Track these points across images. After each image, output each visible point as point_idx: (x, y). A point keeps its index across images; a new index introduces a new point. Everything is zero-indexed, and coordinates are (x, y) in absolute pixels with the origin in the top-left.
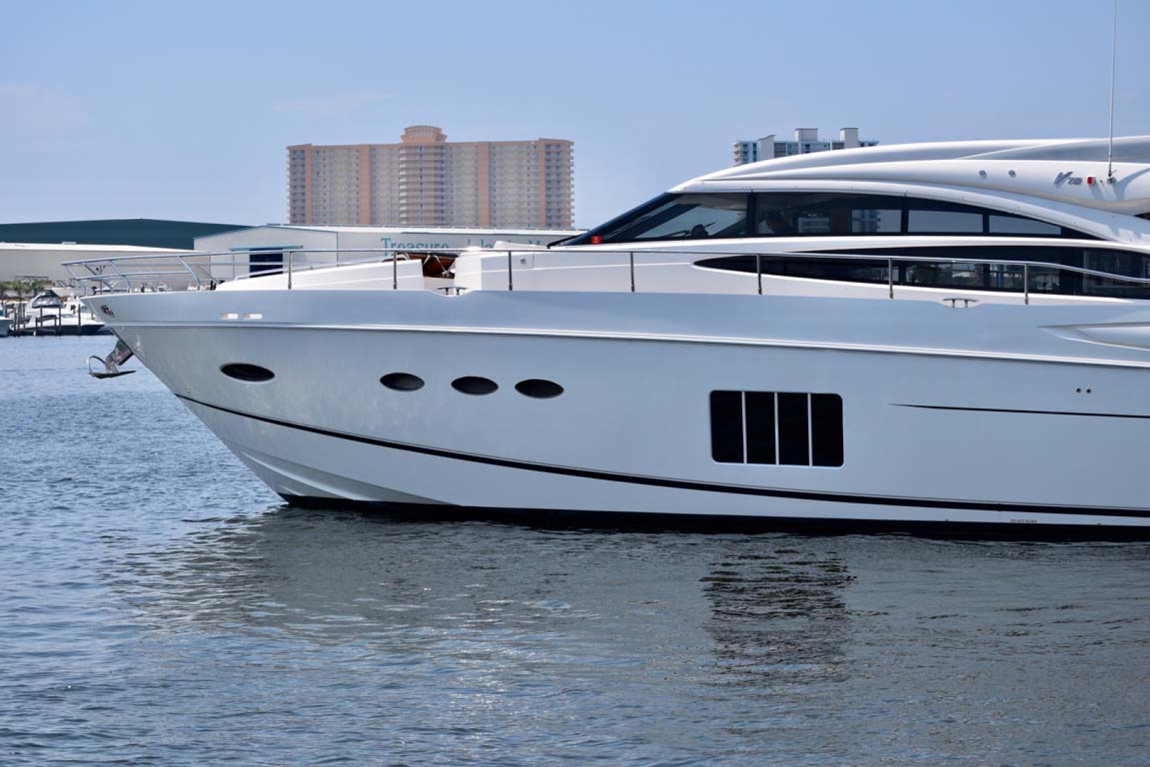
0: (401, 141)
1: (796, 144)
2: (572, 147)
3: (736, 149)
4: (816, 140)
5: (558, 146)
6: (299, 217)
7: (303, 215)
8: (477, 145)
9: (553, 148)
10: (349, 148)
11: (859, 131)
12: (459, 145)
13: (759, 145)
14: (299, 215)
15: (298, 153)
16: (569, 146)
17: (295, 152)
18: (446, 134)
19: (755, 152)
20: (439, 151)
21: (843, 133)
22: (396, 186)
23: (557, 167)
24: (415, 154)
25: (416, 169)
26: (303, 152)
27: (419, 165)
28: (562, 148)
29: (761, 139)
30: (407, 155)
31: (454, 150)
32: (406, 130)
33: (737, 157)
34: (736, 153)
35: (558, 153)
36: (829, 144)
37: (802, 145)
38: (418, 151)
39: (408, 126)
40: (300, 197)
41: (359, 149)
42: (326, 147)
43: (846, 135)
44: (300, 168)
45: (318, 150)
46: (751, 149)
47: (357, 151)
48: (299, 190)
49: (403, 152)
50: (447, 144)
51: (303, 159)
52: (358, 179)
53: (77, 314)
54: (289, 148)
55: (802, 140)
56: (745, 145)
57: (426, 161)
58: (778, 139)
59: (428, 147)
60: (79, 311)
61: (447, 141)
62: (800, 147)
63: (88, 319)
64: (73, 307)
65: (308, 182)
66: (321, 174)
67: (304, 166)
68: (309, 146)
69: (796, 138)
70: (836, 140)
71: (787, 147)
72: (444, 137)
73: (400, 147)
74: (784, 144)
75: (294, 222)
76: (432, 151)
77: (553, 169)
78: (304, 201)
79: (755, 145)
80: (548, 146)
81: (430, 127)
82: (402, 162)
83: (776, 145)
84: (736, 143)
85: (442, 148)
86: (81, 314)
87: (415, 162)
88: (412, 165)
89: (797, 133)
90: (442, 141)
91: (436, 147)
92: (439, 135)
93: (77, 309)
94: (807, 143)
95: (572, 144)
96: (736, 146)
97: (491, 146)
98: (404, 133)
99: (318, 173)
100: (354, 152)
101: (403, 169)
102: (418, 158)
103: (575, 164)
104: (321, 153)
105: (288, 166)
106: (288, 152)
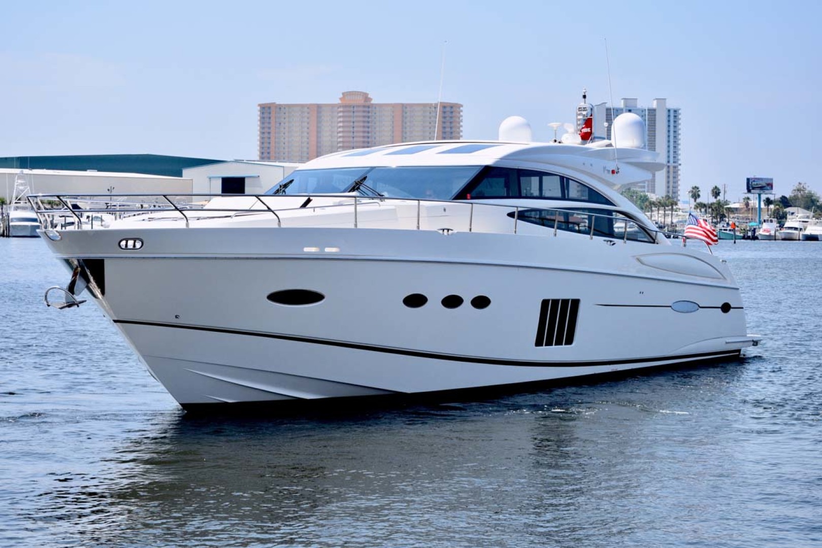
0: (339, 102)
1: (622, 109)
2: (461, 108)
4: (636, 107)
5: (452, 107)
6: (265, 155)
7: (268, 153)
8: (394, 106)
9: (448, 109)
10: (302, 106)
11: (667, 100)
12: (381, 105)
13: (595, 109)
14: (266, 154)
15: (266, 109)
16: (459, 108)
17: (264, 108)
18: (371, 97)
20: (367, 109)
21: (655, 102)
22: (336, 134)
23: (451, 123)
24: (349, 111)
25: (350, 122)
26: (269, 108)
27: (352, 119)
28: (454, 109)
29: (596, 106)
30: (343, 112)
31: (378, 109)
32: (343, 94)
35: (452, 112)
36: (646, 110)
37: (626, 110)
38: (352, 109)
39: (346, 91)
40: (266, 140)
41: (309, 106)
42: (285, 105)
43: (657, 102)
44: (267, 120)
45: (280, 107)
47: (308, 108)
48: (266, 135)
49: (341, 109)
50: (372, 104)
51: (270, 113)
52: (308, 128)
53: (90, 222)
54: (259, 105)
55: (626, 106)
57: (357, 116)
58: (609, 105)
59: (359, 106)
60: (92, 220)
61: (373, 102)
62: (624, 110)
63: (98, 226)
64: (88, 217)
65: (272, 130)
66: (282, 124)
67: (270, 118)
68: (274, 103)
69: (621, 105)
70: (650, 107)
72: (370, 99)
73: (339, 106)
74: (612, 109)
75: (262, 158)
76: (361, 109)
77: (448, 124)
78: (270, 143)
80: (445, 107)
81: (361, 92)
82: (340, 117)
85: (369, 107)
86: (93, 222)
87: (350, 117)
88: (347, 119)
89: (622, 101)
90: (369, 103)
91: (364, 106)
92: (366, 97)
93: (90, 218)
94: (630, 108)
95: (462, 106)
97: (404, 106)
98: (341, 96)
99: (280, 124)
100: (306, 109)
101: (340, 122)
102: (351, 114)
103: (463, 121)
104: (282, 109)
105: (259, 118)
106: (259, 108)
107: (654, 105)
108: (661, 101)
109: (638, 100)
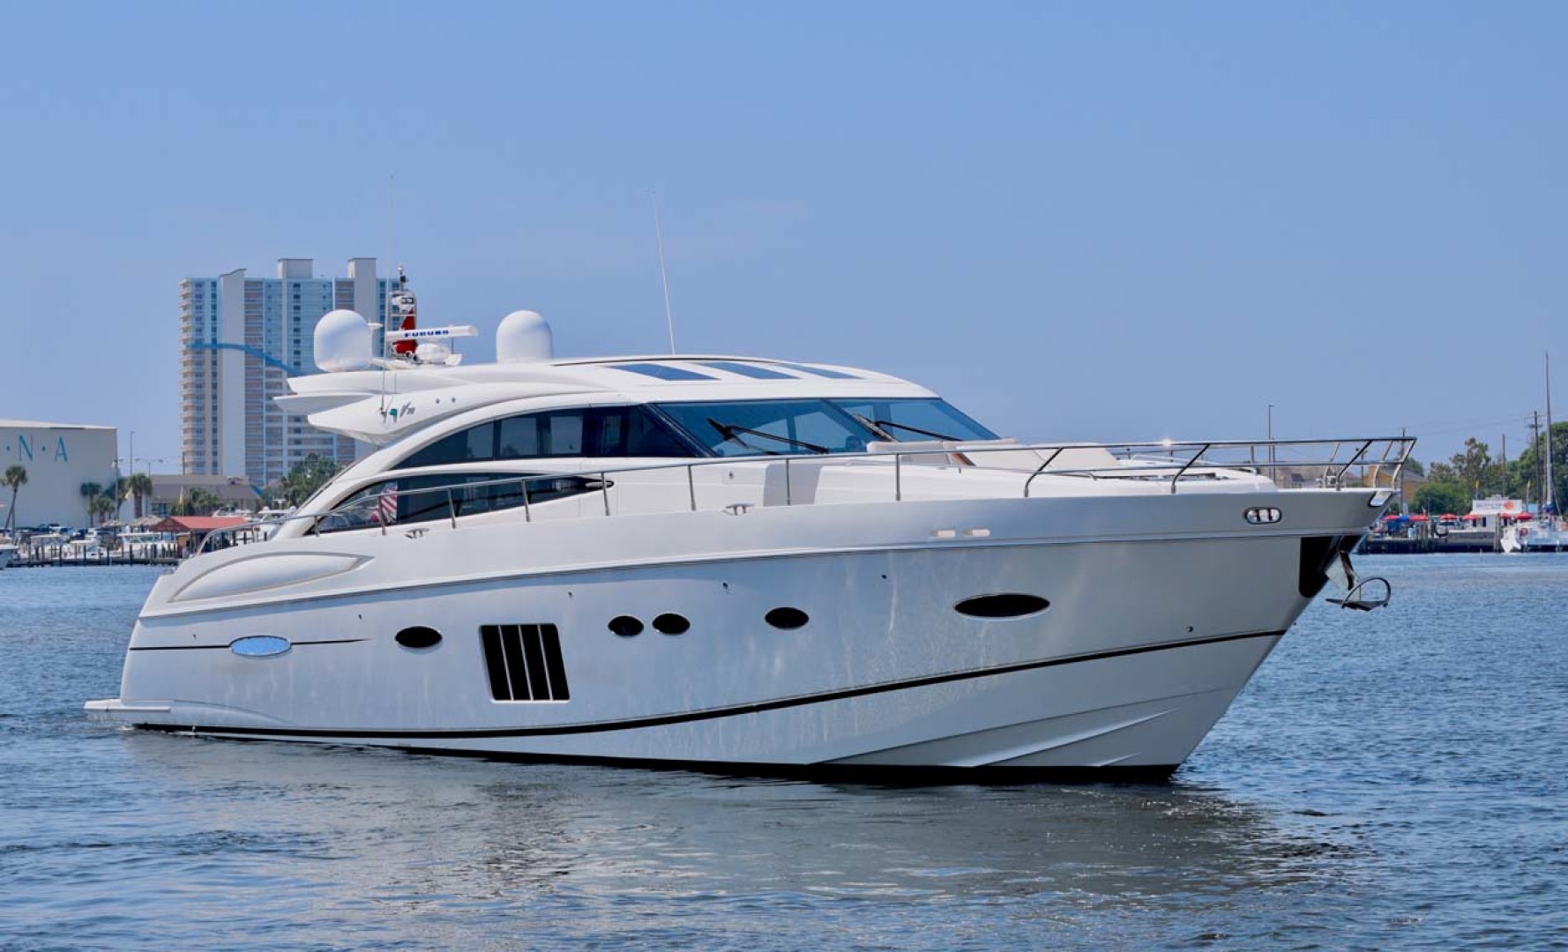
1: (280, 283)
3: (185, 291)
4: (310, 276)
11: (377, 261)
13: (221, 284)
19: (214, 296)
21: (351, 267)
29: (223, 275)
33: (185, 303)
34: (185, 296)
36: (331, 283)
37: (289, 283)
43: (357, 267)
46: (208, 290)
55: (288, 277)
56: (199, 284)
58: (250, 275)
62: (285, 288)
69: (278, 273)
70: (341, 277)
71: (264, 287)
74: (260, 283)
79: (214, 284)
83: (248, 284)
84: (185, 281)
89: (280, 265)
94: (297, 281)
96: (185, 285)
107: (350, 272)
108: (365, 264)
109: (314, 263)
